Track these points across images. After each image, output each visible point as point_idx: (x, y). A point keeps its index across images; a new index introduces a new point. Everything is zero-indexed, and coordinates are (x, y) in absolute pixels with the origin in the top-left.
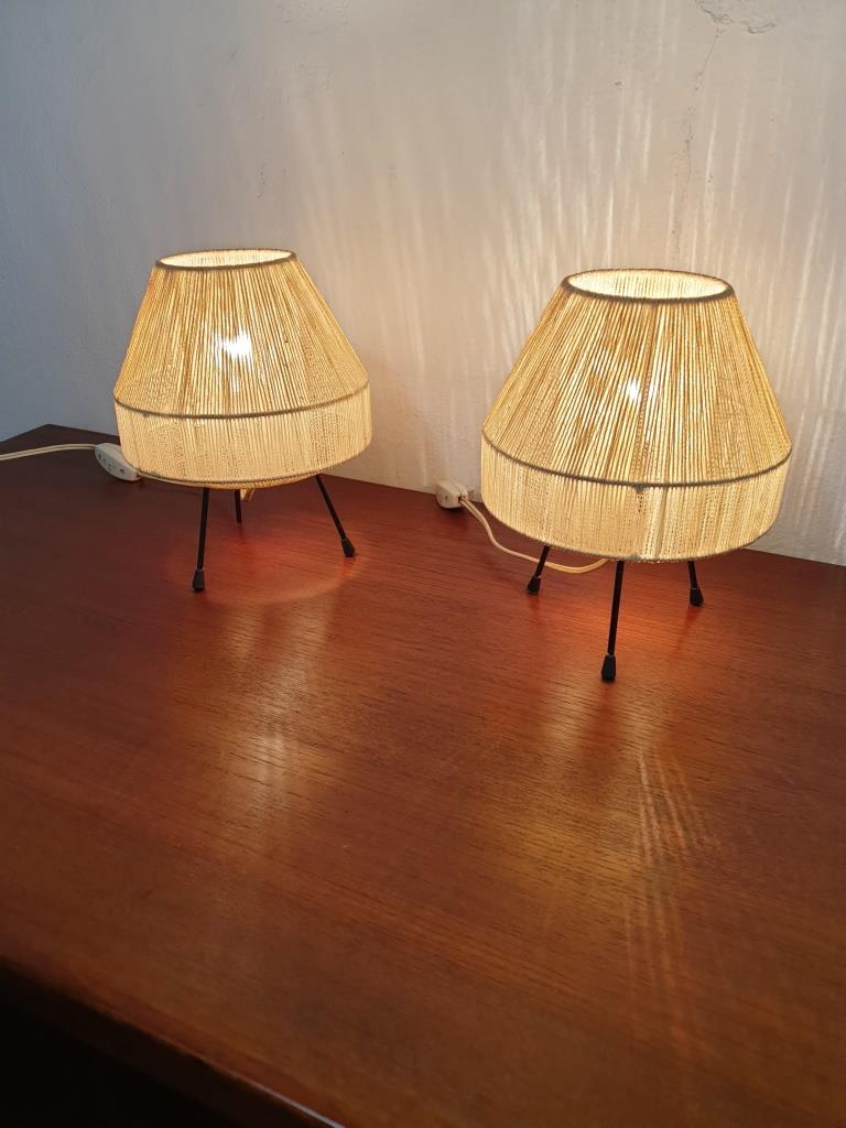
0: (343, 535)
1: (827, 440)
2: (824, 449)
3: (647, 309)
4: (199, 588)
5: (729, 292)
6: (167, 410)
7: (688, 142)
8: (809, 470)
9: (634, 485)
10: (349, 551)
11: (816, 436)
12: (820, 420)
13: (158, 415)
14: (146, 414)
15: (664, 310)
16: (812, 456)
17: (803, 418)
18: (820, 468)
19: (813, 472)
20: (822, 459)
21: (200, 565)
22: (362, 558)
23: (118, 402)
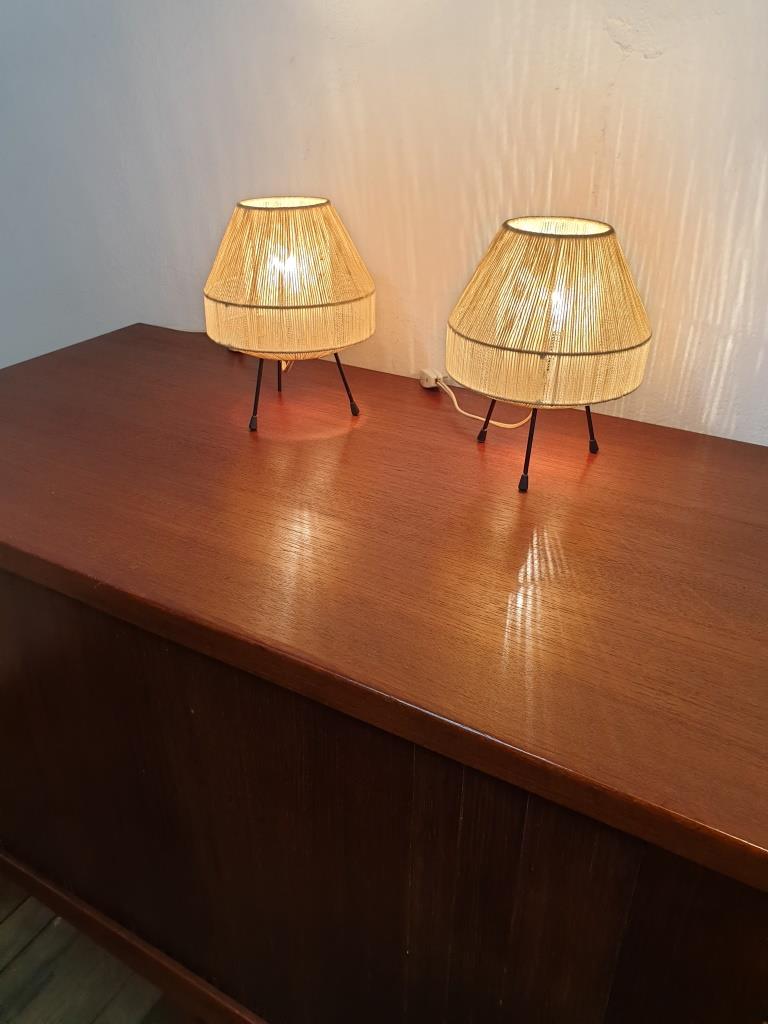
0: (351, 400)
1: (696, 343)
2: (695, 349)
3: (553, 241)
4: (253, 429)
5: (611, 232)
6: (241, 302)
7: (603, 130)
8: (684, 364)
9: (539, 353)
10: (355, 412)
11: (690, 339)
12: (692, 328)
13: (235, 305)
14: (227, 304)
15: (564, 242)
16: (686, 355)
17: (680, 327)
18: (691, 364)
19: (687, 365)
20: (694, 357)
21: (255, 413)
22: (363, 418)
23: (207, 297)
